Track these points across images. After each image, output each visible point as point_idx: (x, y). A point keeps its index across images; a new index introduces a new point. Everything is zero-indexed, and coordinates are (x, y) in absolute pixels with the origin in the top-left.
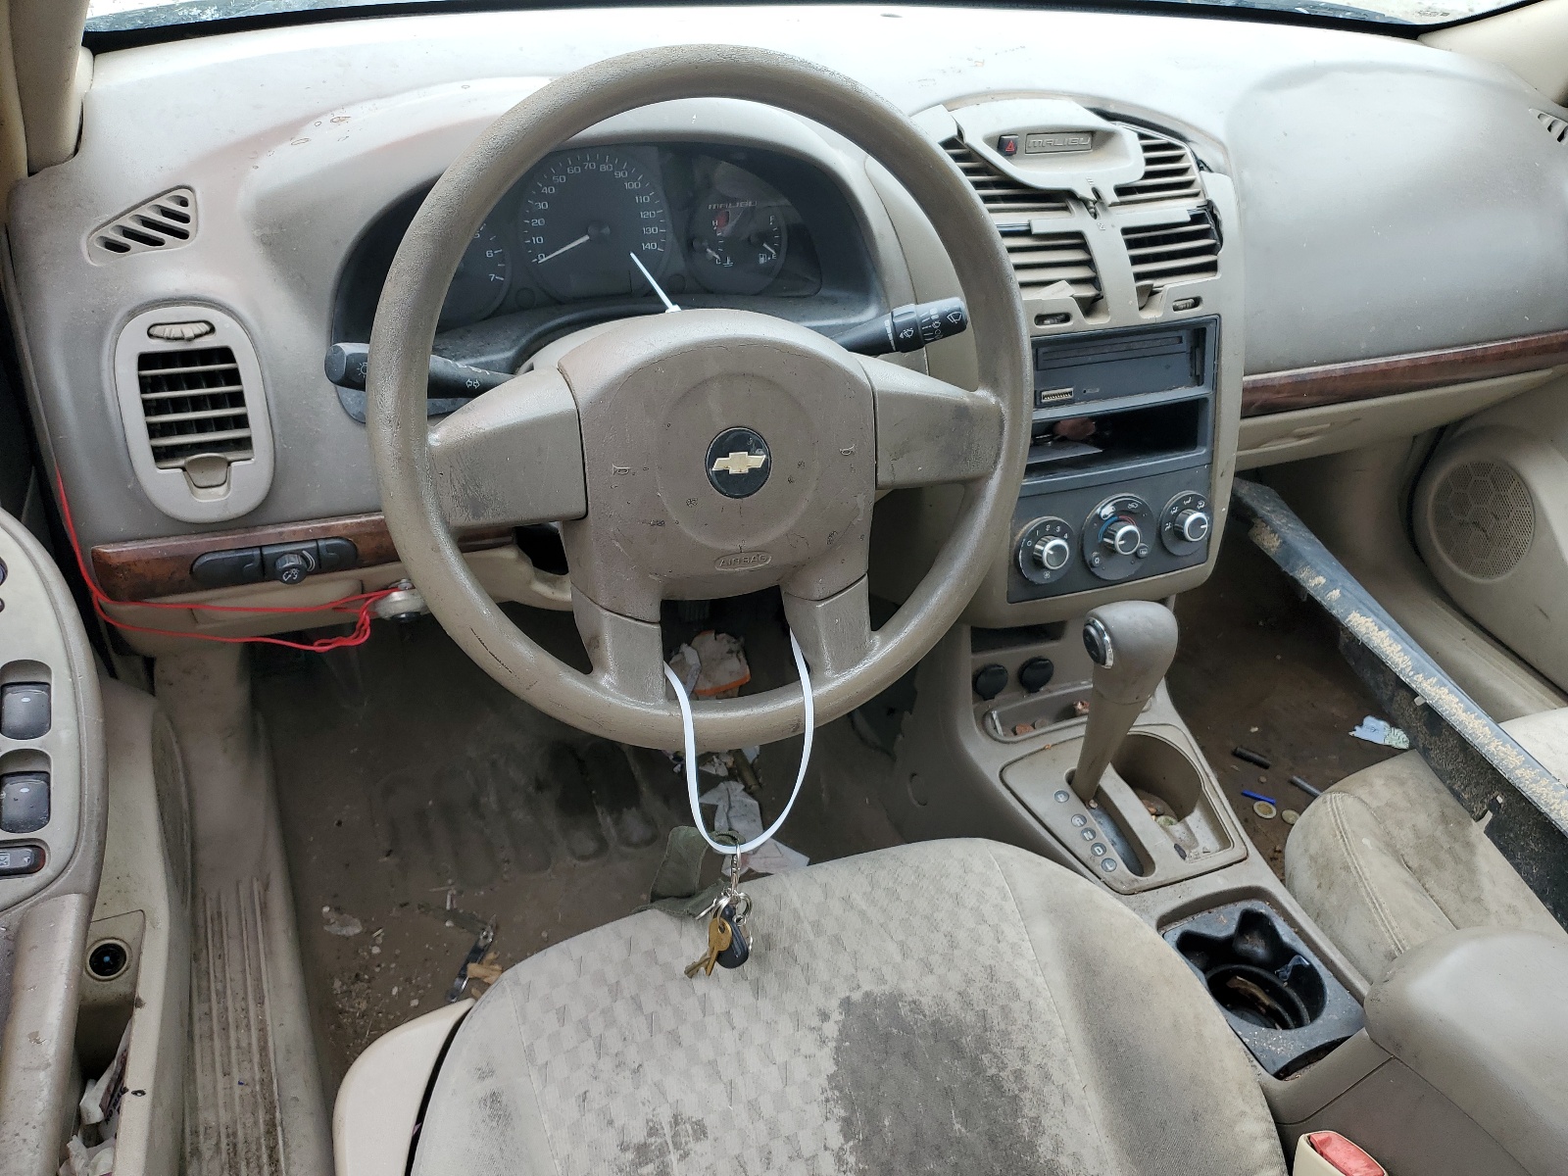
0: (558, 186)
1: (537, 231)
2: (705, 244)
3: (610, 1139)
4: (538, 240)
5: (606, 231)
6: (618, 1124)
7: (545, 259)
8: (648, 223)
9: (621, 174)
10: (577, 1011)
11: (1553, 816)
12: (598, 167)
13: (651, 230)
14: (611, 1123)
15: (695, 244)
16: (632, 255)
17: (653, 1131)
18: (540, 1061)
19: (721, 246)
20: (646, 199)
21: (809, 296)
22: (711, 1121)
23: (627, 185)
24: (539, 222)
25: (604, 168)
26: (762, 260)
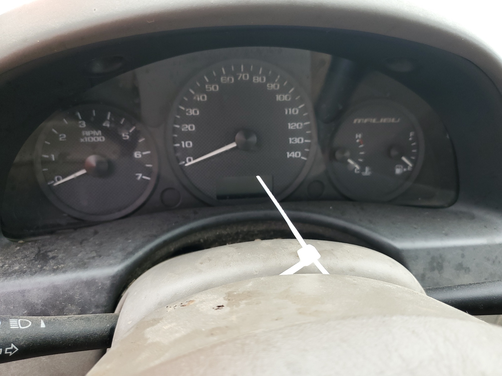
0: (210, 94)
1: (187, 136)
2: (347, 154)
4: (187, 144)
5: (253, 139)
7: (193, 162)
8: (295, 133)
9: (273, 86)
12: (251, 78)
13: (297, 141)
15: (338, 155)
16: (259, 178)
19: (362, 157)
20: (295, 111)
21: (442, 207)
23: (278, 98)
24: (189, 127)
25: (257, 80)
26: (398, 171)
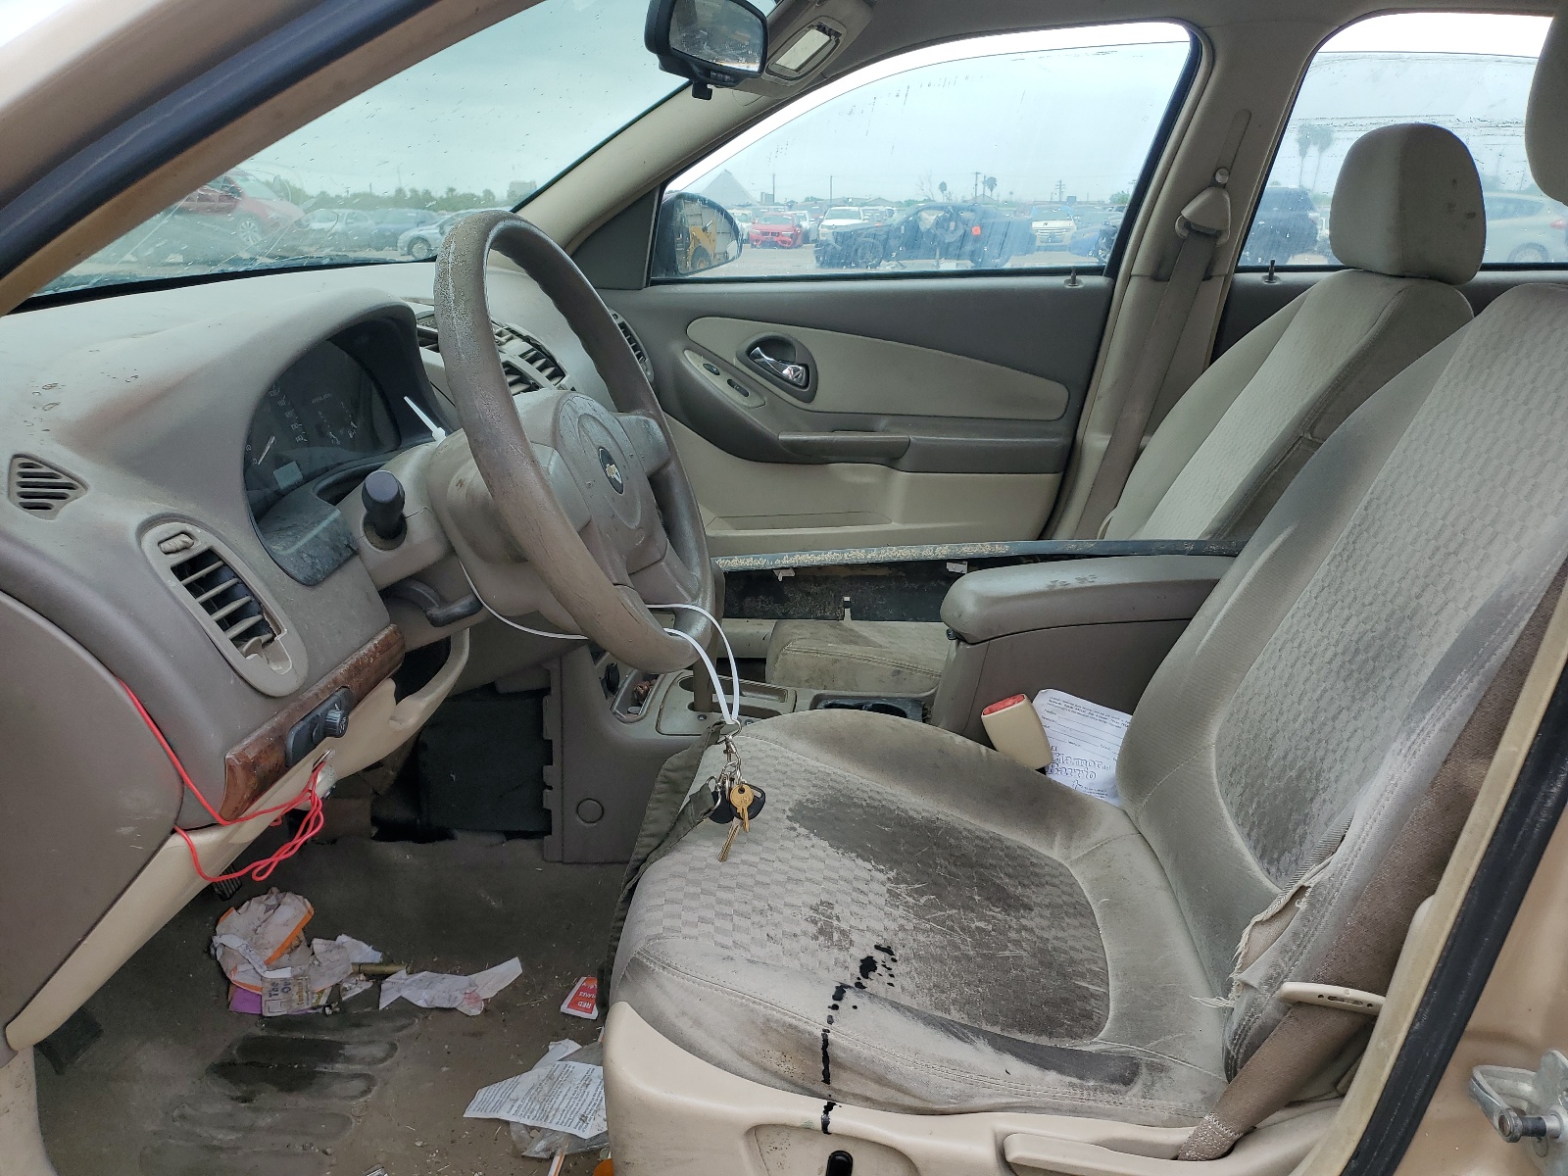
3: (804, 941)
6: (799, 932)
10: (709, 914)
11: (902, 559)
14: (795, 935)
16: (406, 398)
17: (815, 922)
18: (731, 944)
22: (825, 897)
